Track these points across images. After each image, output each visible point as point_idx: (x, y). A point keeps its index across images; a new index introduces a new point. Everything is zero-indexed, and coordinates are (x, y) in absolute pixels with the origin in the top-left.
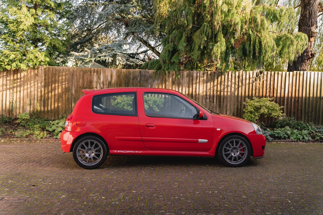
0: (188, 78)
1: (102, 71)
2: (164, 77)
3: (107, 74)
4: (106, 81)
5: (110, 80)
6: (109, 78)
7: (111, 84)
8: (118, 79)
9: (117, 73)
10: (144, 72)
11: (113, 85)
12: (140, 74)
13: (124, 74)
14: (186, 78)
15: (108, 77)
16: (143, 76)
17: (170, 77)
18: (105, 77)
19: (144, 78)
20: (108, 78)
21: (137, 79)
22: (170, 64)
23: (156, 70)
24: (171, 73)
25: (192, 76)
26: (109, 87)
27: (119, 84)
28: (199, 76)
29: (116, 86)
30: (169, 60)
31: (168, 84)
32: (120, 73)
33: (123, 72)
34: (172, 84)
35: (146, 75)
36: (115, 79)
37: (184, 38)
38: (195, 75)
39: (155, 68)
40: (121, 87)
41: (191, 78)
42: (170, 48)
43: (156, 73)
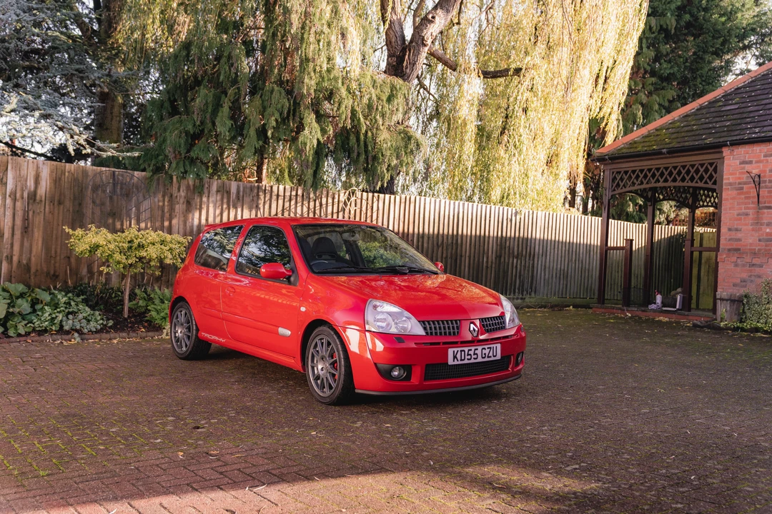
0: (219, 195)
1: (12, 163)
2: (168, 189)
3: (24, 172)
4: (22, 191)
5: (32, 189)
6: (31, 184)
7: (35, 200)
8: (55, 188)
9: (52, 172)
10: (122, 176)
11: (41, 201)
12: (114, 180)
13: (71, 175)
14: (215, 195)
15: (26, 181)
16: (119, 185)
17: (181, 190)
18: (20, 179)
19: (121, 188)
20: (28, 184)
21: (104, 191)
22: (187, 163)
23: (151, 173)
24: (184, 183)
25: (229, 193)
26: (30, 207)
27: (56, 199)
28: (241, 193)
29: (50, 205)
30: (187, 153)
31: (177, 206)
32: (59, 172)
33: (69, 172)
34: (185, 206)
35: (126, 181)
36: (48, 187)
37: (226, 109)
38: (234, 190)
39: (151, 168)
40: (62, 207)
41: (225, 195)
42: (190, 127)
43: (151, 179)
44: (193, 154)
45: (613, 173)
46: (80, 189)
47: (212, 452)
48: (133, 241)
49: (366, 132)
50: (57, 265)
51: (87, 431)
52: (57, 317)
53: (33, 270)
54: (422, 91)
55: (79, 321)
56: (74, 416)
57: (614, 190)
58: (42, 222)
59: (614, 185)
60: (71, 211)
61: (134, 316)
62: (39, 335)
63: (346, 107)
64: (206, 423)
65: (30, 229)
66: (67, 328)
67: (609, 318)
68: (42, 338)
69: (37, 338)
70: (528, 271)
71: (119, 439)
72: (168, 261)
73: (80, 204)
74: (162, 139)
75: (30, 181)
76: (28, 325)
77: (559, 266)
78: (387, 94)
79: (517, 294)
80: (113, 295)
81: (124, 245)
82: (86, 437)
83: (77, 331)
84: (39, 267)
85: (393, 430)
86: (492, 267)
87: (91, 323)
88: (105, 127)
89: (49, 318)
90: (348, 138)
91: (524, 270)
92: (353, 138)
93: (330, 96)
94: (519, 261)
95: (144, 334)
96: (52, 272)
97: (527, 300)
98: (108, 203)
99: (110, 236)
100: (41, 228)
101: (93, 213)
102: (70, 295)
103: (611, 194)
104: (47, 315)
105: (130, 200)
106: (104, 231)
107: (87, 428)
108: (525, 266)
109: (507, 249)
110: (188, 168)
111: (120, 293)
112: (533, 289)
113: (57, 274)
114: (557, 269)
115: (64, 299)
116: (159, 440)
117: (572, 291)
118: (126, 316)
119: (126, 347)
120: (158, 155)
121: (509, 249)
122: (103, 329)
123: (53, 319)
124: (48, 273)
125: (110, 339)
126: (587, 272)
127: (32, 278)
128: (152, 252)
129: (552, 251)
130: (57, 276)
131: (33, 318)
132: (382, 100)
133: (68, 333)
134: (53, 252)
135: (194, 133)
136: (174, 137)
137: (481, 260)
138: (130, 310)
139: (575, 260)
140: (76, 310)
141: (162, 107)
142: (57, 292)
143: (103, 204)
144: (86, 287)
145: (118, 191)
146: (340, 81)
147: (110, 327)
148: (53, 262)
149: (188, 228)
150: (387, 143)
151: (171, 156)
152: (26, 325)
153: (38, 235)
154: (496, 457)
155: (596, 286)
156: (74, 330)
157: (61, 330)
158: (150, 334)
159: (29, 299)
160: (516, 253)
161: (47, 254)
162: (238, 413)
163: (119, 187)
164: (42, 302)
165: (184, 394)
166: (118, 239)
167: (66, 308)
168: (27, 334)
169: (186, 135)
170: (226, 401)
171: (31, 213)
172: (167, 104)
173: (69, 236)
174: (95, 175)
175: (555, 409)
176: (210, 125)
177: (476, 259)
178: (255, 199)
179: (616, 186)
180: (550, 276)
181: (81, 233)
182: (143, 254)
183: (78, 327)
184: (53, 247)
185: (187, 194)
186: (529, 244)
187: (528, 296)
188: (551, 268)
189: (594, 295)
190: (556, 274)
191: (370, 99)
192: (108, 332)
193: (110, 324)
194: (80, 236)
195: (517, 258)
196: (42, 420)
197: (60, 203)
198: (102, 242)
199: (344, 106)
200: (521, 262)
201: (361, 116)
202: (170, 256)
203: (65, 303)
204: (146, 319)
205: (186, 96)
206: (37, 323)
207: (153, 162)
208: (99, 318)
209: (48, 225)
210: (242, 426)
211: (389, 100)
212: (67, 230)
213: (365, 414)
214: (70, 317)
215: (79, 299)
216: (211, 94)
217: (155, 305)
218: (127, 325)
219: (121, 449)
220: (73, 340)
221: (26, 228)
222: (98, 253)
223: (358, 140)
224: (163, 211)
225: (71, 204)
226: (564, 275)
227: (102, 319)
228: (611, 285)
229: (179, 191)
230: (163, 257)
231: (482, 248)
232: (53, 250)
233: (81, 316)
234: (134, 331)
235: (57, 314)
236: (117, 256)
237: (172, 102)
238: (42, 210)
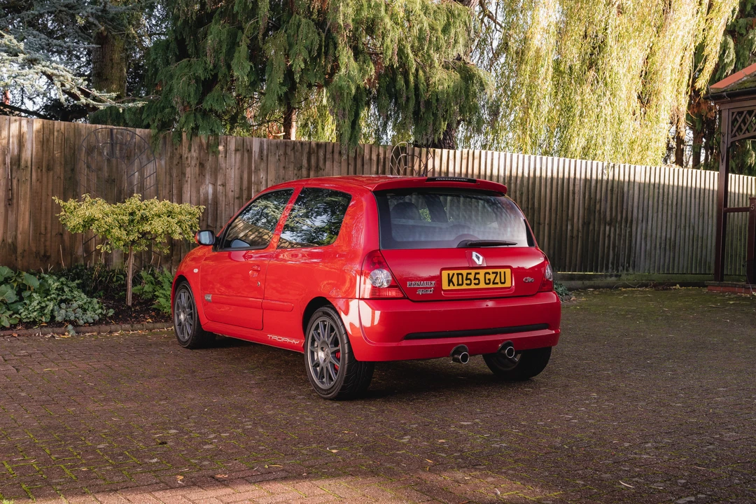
0: (239, 156)
2: (176, 149)
3: (5, 133)
4: (4, 155)
5: (16, 152)
6: (14, 146)
7: (19, 165)
8: (43, 150)
9: (38, 131)
10: (122, 134)
11: (26, 167)
12: (112, 139)
13: (60, 134)
14: (233, 156)
15: (9, 143)
16: (118, 145)
17: (193, 150)
18: (1, 141)
19: (121, 150)
20: (11, 147)
21: (101, 154)
22: (199, 116)
23: (157, 130)
24: (196, 140)
25: (250, 151)
26: (14, 174)
27: (44, 164)
28: (265, 152)
29: (37, 172)
30: (198, 104)
31: (188, 170)
32: (47, 131)
33: (58, 131)
34: (197, 169)
35: (126, 141)
36: (34, 150)
37: (243, 49)
38: (256, 148)
39: (156, 124)
40: (51, 173)
41: (246, 155)
42: (200, 72)
43: (156, 137)
44: (206, 105)
45: (733, 113)
46: (72, 151)
47: (219, 476)
48: (135, 212)
49: (417, 70)
50: (48, 243)
51: (70, 448)
52: (47, 306)
53: (19, 251)
54: (486, 19)
55: (74, 310)
56: (56, 428)
57: (735, 136)
58: (28, 192)
59: (735, 130)
60: (62, 178)
61: (140, 304)
62: (27, 328)
63: (392, 41)
64: (215, 438)
65: (15, 201)
66: (59, 319)
67: (730, 299)
68: (30, 331)
69: (24, 331)
70: (625, 241)
71: (106, 457)
72: (177, 237)
73: (73, 170)
74: (168, 88)
76: (14, 317)
77: (664, 234)
78: (443, 23)
79: (610, 270)
80: (115, 279)
81: (124, 217)
82: (67, 456)
83: (71, 322)
84: (26, 248)
85: (450, 447)
86: (578, 236)
87: (88, 312)
88: (104, 78)
89: (38, 307)
90: (394, 80)
91: (620, 240)
92: (400, 80)
93: (372, 27)
94: (612, 229)
95: (151, 326)
96: (42, 253)
97: (624, 277)
98: (105, 168)
99: (107, 208)
100: (28, 200)
101: (88, 180)
102: (63, 279)
103: (731, 140)
104: (35, 303)
105: (132, 163)
106: (101, 201)
107: (70, 444)
108: (620, 235)
109: (597, 214)
110: (200, 122)
111: (122, 277)
112: (631, 263)
113: (48, 254)
114: (661, 238)
115: (56, 284)
116: (155, 460)
117: (681, 266)
118: (130, 304)
119: (128, 342)
120: (164, 108)
121: (600, 213)
122: (103, 320)
123: (43, 308)
124: (38, 253)
125: (111, 332)
126: (700, 240)
127: (19, 259)
128: (158, 226)
129: (655, 215)
130: (49, 257)
131: (20, 307)
132: (436, 30)
133: (60, 325)
134: (43, 229)
135: (205, 79)
136: (181, 83)
137: (564, 228)
138: (135, 296)
139: (685, 226)
140: (70, 298)
141: (167, 49)
142: (47, 276)
143: (100, 169)
144: (82, 270)
145: (118, 152)
146: (383, 9)
147: (111, 318)
148: (43, 240)
149: (202, 196)
150: (443, 84)
151: (179, 108)
152: (11, 316)
153: (24, 208)
154: (584, 485)
155: (711, 258)
156: (67, 321)
157: (52, 322)
158: (158, 325)
159: (15, 285)
160: (608, 219)
161: (35, 230)
162: (255, 424)
163: (118, 148)
164: (30, 289)
165: (192, 399)
166: (118, 211)
167: (58, 295)
168: (13, 327)
169: (197, 82)
170: (242, 409)
171: (15, 182)
172: (173, 45)
173: (59, 208)
174: (89, 134)
175: (661, 419)
176: (224, 69)
177: (558, 228)
178: (282, 158)
179: (737, 131)
180: (653, 246)
181: (73, 204)
182: (147, 228)
183: (72, 318)
184: (43, 222)
185: (200, 154)
186: (625, 207)
187: (625, 272)
188: (654, 237)
189: (709, 269)
190: (660, 244)
191: (421, 30)
192: (107, 323)
193: (110, 314)
194: (72, 208)
195: (610, 224)
196: (17, 434)
197: (49, 169)
198: (98, 215)
199: (389, 40)
200: (615, 230)
201: (409, 51)
202: (179, 230)
203: (57, 289)
204: (153, 307)
205: (195, 35)
206: (24, 313)
207: (159, 116)
208: (97, 306)
209: (36, 197)
210: (259, 441)
211: (445, 30)
212: (57, 201)
213: (414, 426)
214: (63, 305)
215: (74, 284)
216: (225, 31)
217: (164, 289)
218: (131, 315)
219: (107, 470)
220: (66, 333)
221: (10, 200)
222: (94, 228)
223: (407, 82)
224: (171, 176)
225: (62, 170)
226: (670, 245)
227: (102, 308)
228: (731, 256)
229: (190, 151)
230: (170, 232)
231: (565, 213)
232: (43, 225)
233: (75, 305)
234: (139, 322)
235: (47, 303)
236: (116, 232)
237: (181, 43)
238: (28, 178)
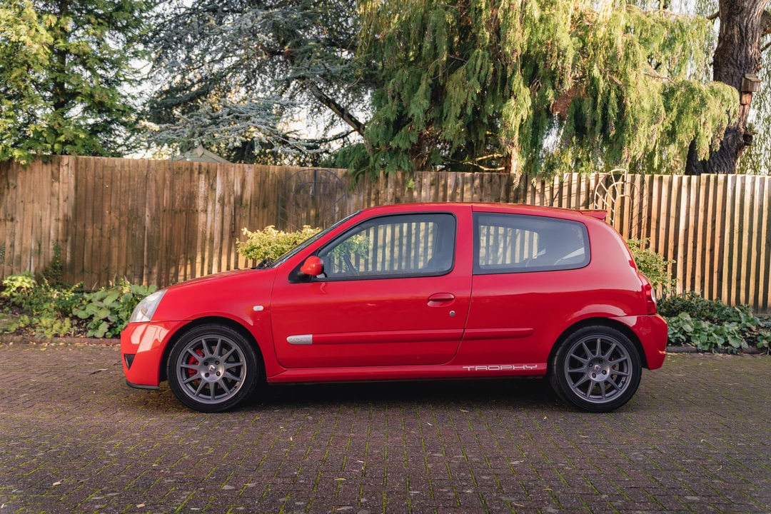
0: (433, 190)
1: (221, 169)
2: (374, 186)
3: (231, 177)
4: (230, 196)
5: (239, 193)
6: (237, 188)
7: (241, 204)
8: (260, 191)
9: (256, 175)
10: (325, 174)
11: (247, 205)
12: (316, 179)
13: (274, 177)
14: (428, 190)
15: (233, 186)
16: (322, 184)
17: (389, 186)
18: (228, 185)
19: (324, 188)
20: (235, 189)
21: (307, 192)
23: (353, 170)
24: (392, 177)
25: (445, 186)
26: (237, 211)
27: (261, 202)
28: (460, 186)
29: (255, 209)
32: (264, 175)
33: (272, 174)
35: (330, 180)
36: (253, 191)
38: (450, 183)
39: (352, 164)
40: (266, 210)
41: (441, 189)
46: (284, 191)
58: (248, 226)
60: (275, 213)
65: (237, 234)
73: (284, 207)
75: (237, 185)
98: (311, 205)
105: (334, 200)
145: (321, 190)
163: (322, 187)
169: (387, 124)
171: (238, 217)
178: (479, 191)
185: (395, 189)
197: (264, 206)
221: (233, 232)
225: (275, 207)
229: (386, 187)
238: (248, 214)
